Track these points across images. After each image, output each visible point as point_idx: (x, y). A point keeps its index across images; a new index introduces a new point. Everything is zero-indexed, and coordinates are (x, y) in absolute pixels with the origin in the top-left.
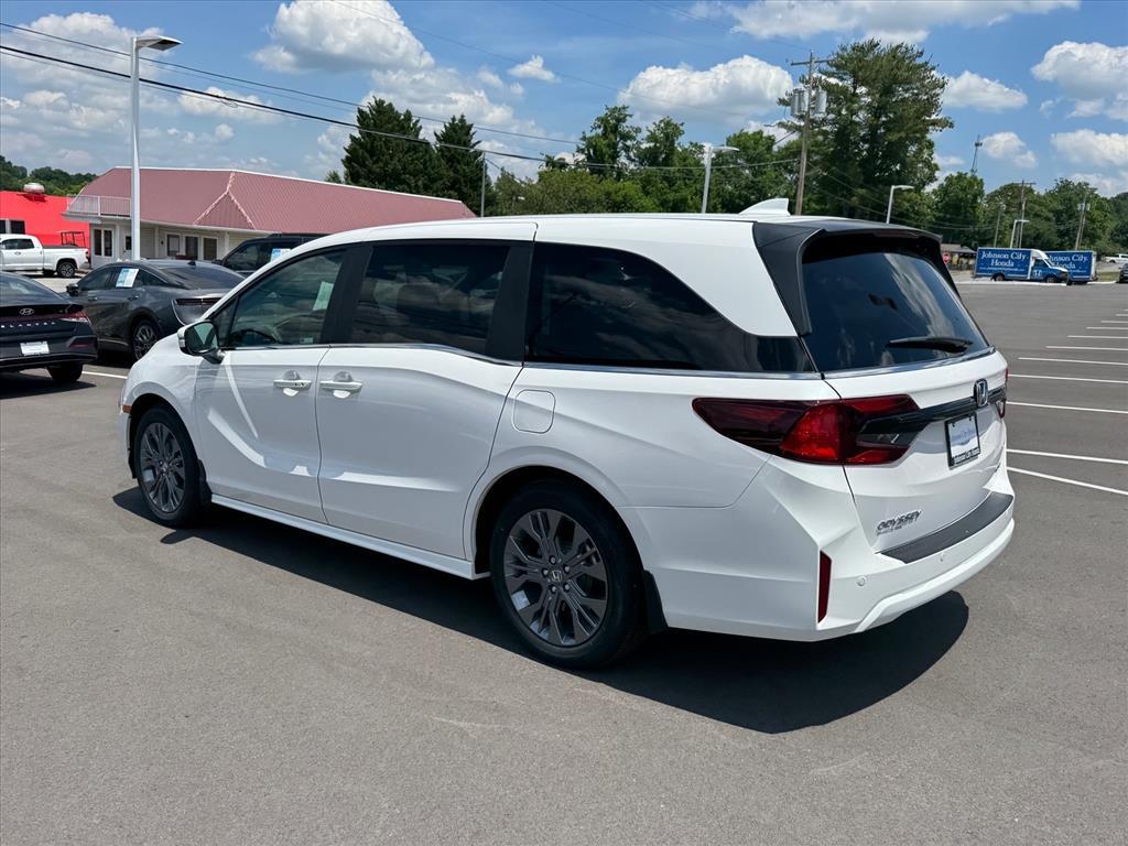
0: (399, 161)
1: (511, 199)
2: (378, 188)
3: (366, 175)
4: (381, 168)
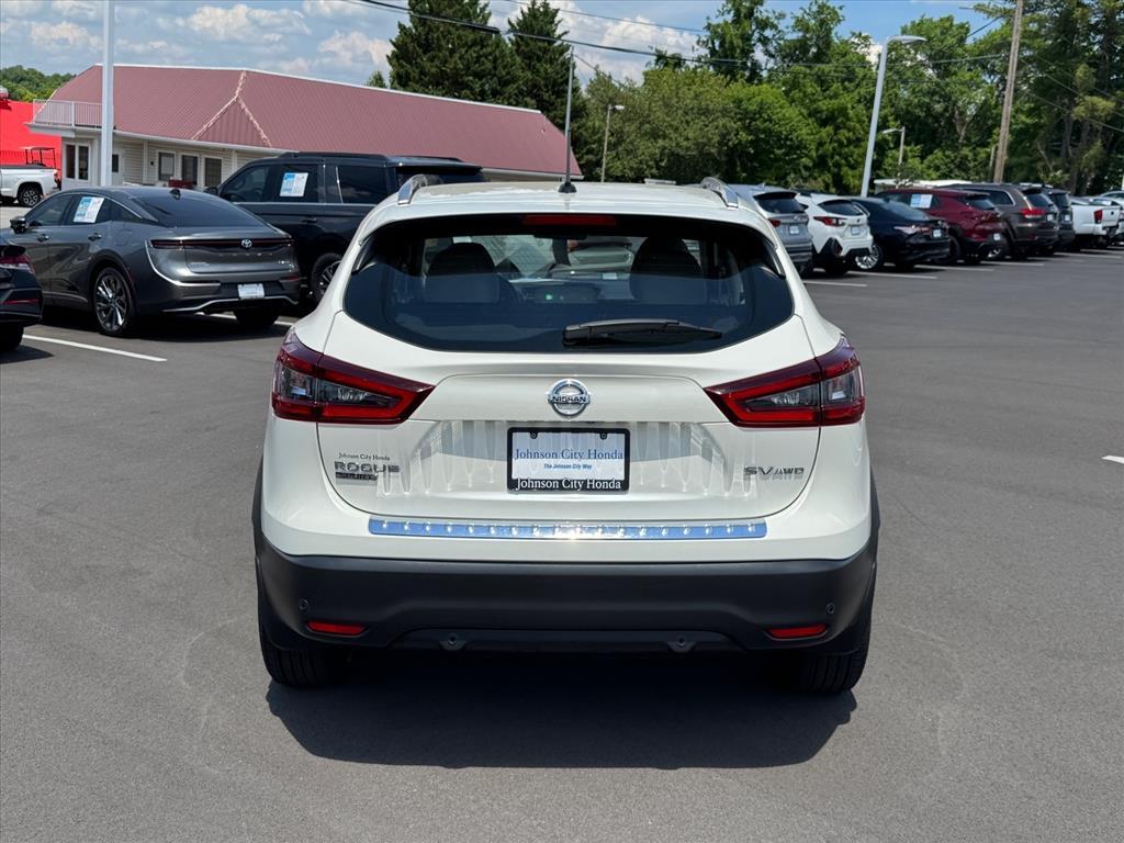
0: (460, 58)
1: (606, 109)
2: (433, 94)
3: (417, 77)
4: (437, 66)
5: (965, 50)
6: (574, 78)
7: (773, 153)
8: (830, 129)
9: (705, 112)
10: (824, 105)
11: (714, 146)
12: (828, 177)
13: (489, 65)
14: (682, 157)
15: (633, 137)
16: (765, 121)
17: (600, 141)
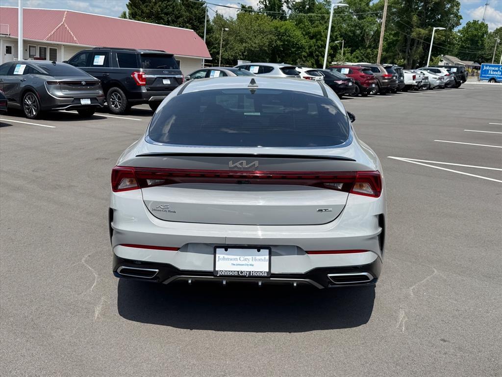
0: (159, 6)
1: (221, 30)
2: (147, 22)
3: (140, 14)
4: (149, 10)
5: (369, 8)
6: (207, 16)
7: (291, 50)
8: (314, 40)
9: (262, 32)
10: (312, 30)
11: (266, 47)
12: (313, 61)
13: (171, 10)
14: (253, 51)
15: (232, 42)
16: (287, 36)
17: (219, 44)
